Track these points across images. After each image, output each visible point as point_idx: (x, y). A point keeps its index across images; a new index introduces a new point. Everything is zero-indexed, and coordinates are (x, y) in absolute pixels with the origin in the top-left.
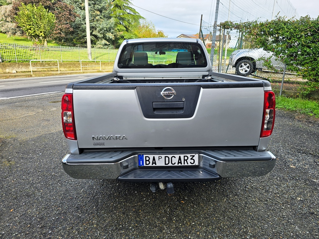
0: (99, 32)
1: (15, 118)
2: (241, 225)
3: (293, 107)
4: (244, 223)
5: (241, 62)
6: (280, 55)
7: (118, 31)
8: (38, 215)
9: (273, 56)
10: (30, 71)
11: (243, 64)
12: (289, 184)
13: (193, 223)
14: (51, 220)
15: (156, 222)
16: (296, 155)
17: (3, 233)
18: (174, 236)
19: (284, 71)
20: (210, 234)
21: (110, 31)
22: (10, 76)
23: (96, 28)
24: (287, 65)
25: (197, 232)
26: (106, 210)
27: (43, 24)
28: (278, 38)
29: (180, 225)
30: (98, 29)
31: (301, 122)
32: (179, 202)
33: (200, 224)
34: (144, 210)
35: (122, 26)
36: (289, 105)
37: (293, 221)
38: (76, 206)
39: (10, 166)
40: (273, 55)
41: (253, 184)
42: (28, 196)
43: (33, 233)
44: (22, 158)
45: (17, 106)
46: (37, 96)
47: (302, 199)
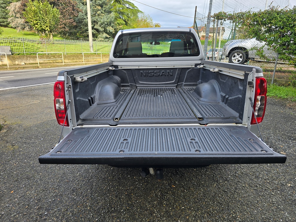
0: (100, 26)
1: (21, 106)
2: (230, 210)
3: (284, 95)
4: (233, 209)
5: (234, 52)
6: (273, 45)
7: (118, 24)
8: (36, 196)
9: (266, 46)
10: (37, 62)
11: (236, 54)
12: (279, 170)
13: (183, 208)
14: (48, 201)
15: (147, 206)
16: (286, 142)
17: (3, 213)
18: (164, 220)
19: (276, 60)
20: (199, 218)
21: (110, 24)
22: (19, 68)
23: (98, 23)
24: (279, 54)
25: (187, 216)
26: (100, 193)
27: (49, 19)
28: (271, 27)
29: (171, 208)
30: (99, 23)
31: (292, 109)
32: (170, 186)
33: (189, 209)
34: (136, 193)
35: (122, 20)
36: (280, 93)
37: (282, 207)
38: (72, 189)
39: (13, 150)
40: (265, 44)
41: (244, 170)
42: (28, 178)
43: (30, 214)
44: (25, 143)
45: (24, 95)
46: (42, 86)
47: (292, 185)
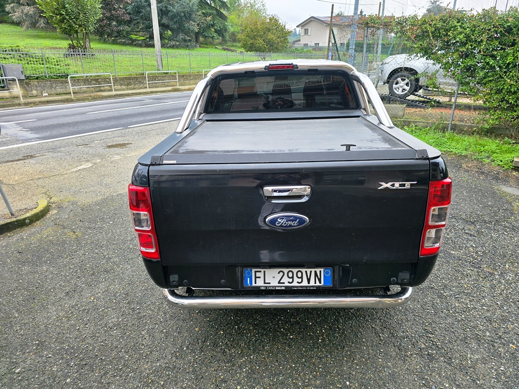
1: (65, 173)
3: (463, 150)
5: (396, 75)
6: (451, 69)
10: (69, 92)
11: (399, 79)
22: (39, 102)
23: (167, 13)
24: (460, 84)
31: (469, 172)
35: (210, 7)
36: (458, 146)
39: (77, 238)
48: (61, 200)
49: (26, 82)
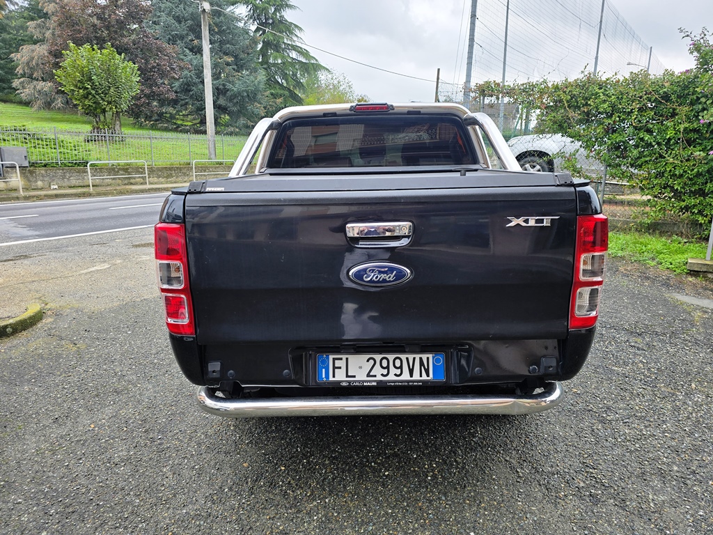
6: (595, 147)
7: (271, 97)
9: (582, 149)
10: (87, 184)
22: (45, 196)
23: (225, 92)
24: (609, 166)
31: (628, 277)
35: (281, 87)
39: (78, 351)
40: (581, 146)
48: (60, 307)
49: (29, 170)
